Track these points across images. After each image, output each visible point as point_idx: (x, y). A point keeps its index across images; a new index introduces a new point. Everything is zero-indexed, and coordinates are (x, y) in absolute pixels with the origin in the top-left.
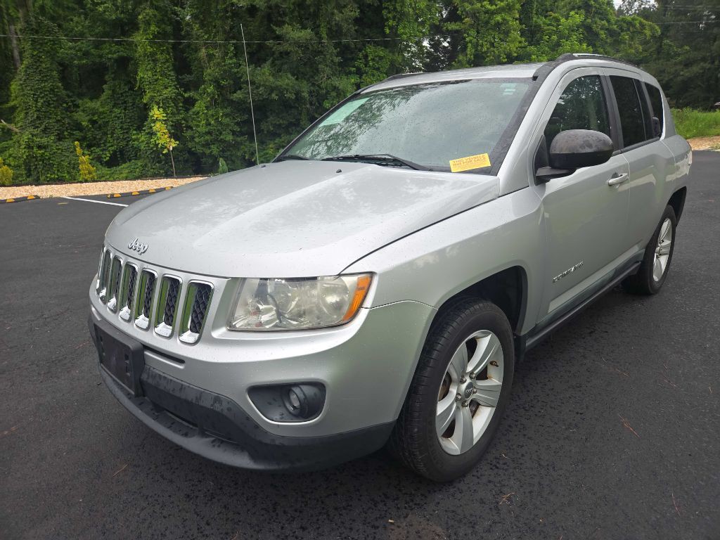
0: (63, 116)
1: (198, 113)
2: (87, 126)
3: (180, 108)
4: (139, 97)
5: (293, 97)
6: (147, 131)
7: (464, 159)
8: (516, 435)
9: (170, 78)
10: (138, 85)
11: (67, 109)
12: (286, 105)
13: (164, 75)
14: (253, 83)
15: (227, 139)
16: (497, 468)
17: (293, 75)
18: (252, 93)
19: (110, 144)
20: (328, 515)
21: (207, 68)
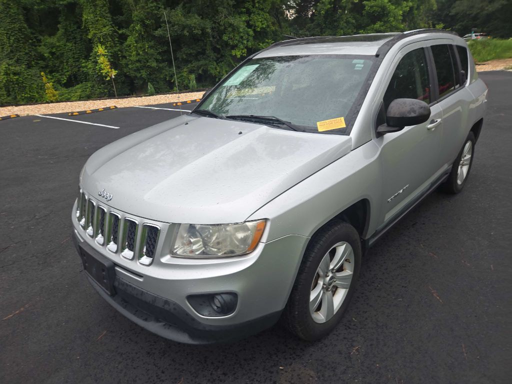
0: (30, 49)
1: (130, 46)
2: (49, 57)
3: (117, 42)
4: (85, 34)
5: (200, 32)
6: (93, 60)
7: (327, 121)
8: (362, 304)
9: (107, 19)
10: (84, 25)
11: (32, 44)
12: (195, 39)
13: (102, 16)
14: (169, 22)
15: (153, 65)
16: (349, 328)
17: (199, 15)
18: (170, 30)
19: (66, 70)
20: (241, 365)
21: (134, 11)
